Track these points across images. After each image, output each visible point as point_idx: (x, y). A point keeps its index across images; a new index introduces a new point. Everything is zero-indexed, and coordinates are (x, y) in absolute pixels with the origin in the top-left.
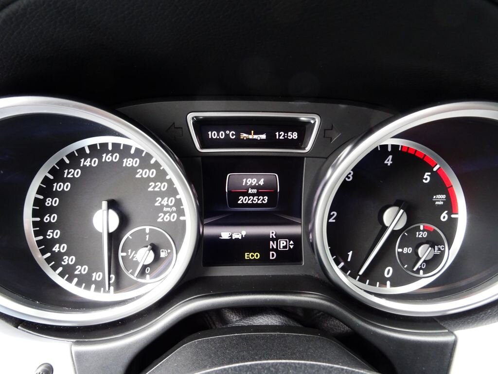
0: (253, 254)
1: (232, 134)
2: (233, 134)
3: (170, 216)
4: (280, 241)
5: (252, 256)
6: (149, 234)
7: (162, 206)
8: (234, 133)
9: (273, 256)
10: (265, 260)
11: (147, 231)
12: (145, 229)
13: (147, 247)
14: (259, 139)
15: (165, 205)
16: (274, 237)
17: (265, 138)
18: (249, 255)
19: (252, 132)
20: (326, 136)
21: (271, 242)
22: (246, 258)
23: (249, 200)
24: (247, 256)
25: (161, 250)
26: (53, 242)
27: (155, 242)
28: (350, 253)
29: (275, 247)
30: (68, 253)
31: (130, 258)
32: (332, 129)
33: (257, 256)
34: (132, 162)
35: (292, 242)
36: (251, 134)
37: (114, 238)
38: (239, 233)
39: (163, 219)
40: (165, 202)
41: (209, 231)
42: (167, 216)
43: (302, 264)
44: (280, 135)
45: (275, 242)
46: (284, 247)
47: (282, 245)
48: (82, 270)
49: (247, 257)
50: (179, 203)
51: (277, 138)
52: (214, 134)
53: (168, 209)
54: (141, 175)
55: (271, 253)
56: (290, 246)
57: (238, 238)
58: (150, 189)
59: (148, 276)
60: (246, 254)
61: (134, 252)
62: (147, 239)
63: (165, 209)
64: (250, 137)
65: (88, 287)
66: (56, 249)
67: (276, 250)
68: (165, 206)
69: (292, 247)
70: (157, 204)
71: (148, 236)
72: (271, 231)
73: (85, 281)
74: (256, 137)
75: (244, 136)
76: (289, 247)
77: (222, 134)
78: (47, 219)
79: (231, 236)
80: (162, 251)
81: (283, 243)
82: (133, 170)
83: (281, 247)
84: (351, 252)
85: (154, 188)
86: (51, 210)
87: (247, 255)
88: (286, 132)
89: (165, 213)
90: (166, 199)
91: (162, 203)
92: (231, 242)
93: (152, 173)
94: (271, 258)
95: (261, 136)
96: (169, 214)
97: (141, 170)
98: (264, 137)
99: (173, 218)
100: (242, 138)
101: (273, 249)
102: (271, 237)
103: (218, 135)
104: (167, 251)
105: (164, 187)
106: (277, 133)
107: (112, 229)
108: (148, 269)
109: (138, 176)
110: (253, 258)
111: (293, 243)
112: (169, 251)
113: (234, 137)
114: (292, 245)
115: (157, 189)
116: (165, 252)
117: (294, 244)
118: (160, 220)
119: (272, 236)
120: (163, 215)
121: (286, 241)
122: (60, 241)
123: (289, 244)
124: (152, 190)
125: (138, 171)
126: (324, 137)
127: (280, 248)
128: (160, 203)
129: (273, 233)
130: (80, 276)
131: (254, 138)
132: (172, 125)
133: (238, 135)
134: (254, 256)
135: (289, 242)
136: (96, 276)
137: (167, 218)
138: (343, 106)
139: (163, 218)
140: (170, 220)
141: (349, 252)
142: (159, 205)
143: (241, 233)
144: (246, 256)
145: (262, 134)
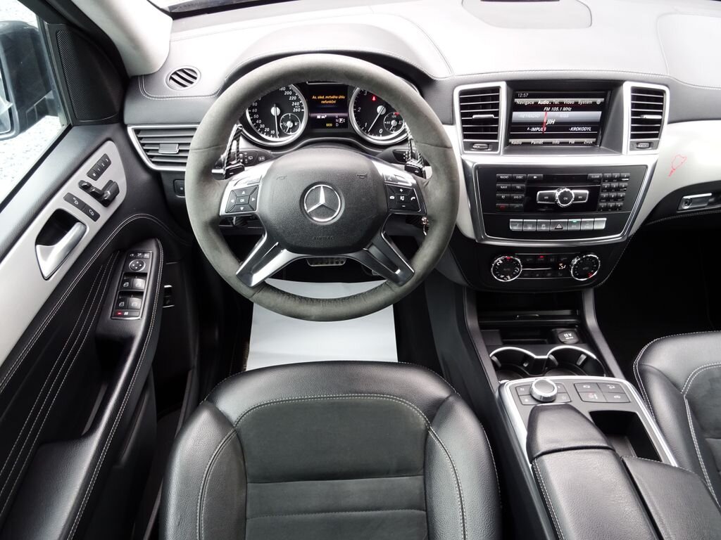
5: (329, 125)
6: (290, 116)
7: (295, 106)
9: (337, 125)
10: (334, 127)
12: (289, 114)
13: (290, 121)
16: (338, 117)
21: (336, 120)
26: (256, 119)
27: (293, 119)
29: (338, 121)
30: (262, 123)
31: (285, 125)
33: (331, 125)
37: (279, 117)
38: (324, 116)
39: (295, 110)
41: (313, 115)
43: (347, 129)
45: (338, 119)
46: (341, 122)
48: (267, 130)
50: (301, 104)
53: (297, 107)
57: (324, 118)
58: (290, 99)
59: (291, 132)
60: (327, 124)
61: (286, 123)
62: (290, 118)
65: (270, 136)
66: (257, 122)
67: (338, 123)
70: (293, 105)
72: (336, 115)
73: (268, 134)
76: (343, 122)
78: (253, 111)
79: (321, 117)
80: (296, 123)
81: (341, 120)
82: (283, 92)
84: (366, 123)
86: (255, 107)
91: (295, 104)
92: (321, 119)
93: (290, 93)
96: (297, 109)
99: (299, 110)
102: (336, 117)
104: (298, 123)
105: (295, 98)
107: (278, 114)
108: (291, 130)
115: (292, 99)
122: (259, 119)
130: (267, 132)
135: (343, 120)
136: (273, 132)
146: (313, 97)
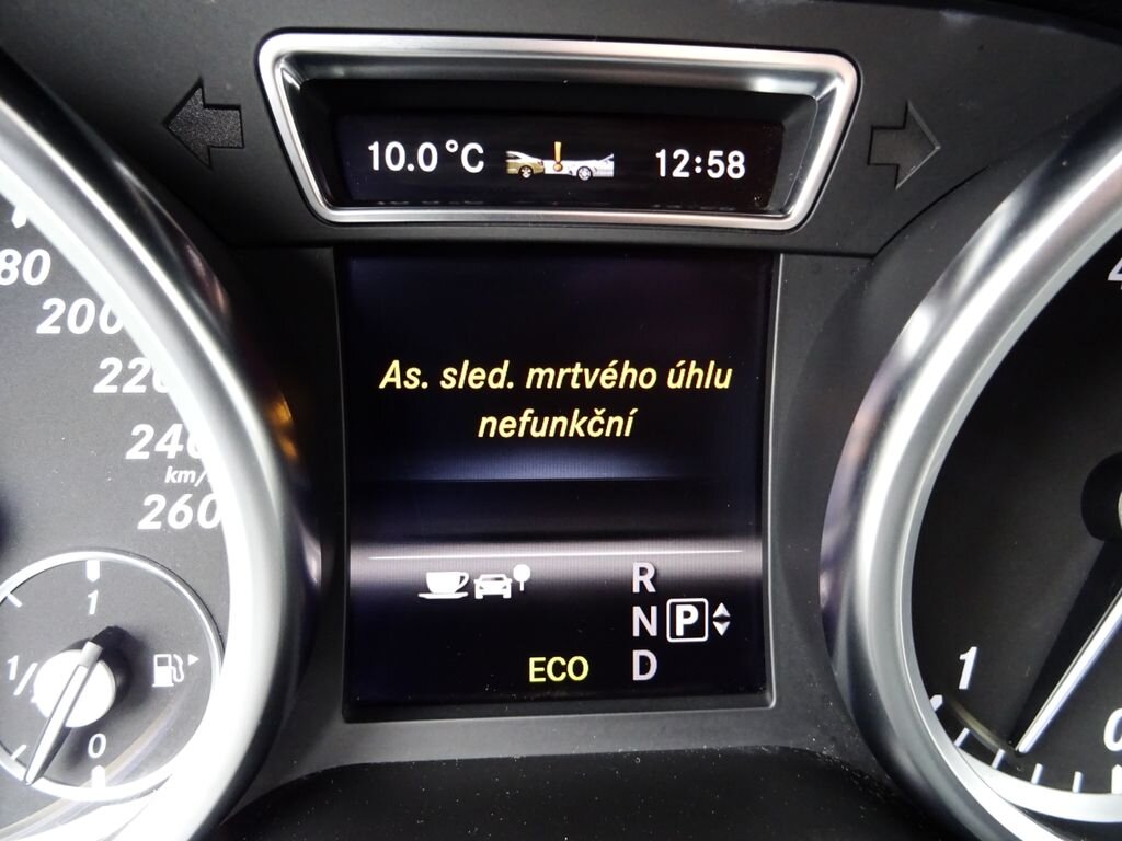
0: (563, 662)
1: (469, 155)
2: (473, 153)
3: (194, 504)
4: (673, 606)
5: (558, 669)
6: (99, 585)
7: (159, 462)
8: (480, 150)
9: (644, 666)
10: (610, 686)
11: (93, 573)
12: (81, 565)
13: (80, 646)
14: (585, 175)
15: (171, 455)
16: (651, 588)
17: (611, 174)
18: (544, 665)
19: (558, 146)
20: (874, 160)
21: (638, 612)
22: (533, 679)
24: (536, 669)
25: (156, 657)
27: (125, 620)
28: (969, 657)
29: (653, 630)
31: (18, 692)
32: (903, 127)
33: (577, 669)
34: (20, 267)
35: (721, 610)
36: (552, 157)
38: (500, 573)
39: (162, 517)
41: (373, 566)
42: (181, 504)
43: (767, 705)
44: (672, 164)
45: (654, 609)
46: (689, 631)
47: (681, 622)
49: (537, 675)
51: (663, 173)
52: (395, 153)
53: (188, 475)
54: (62, 322)
55: (637, 654)
56: (717, 625)
57: (500, 596)
58: (103, 387)
59: (98, 772)
60: (532, 660)
61: (33, 666)
62: (92, 611)
63: (171, 476)
64: (550, 167)
67: (657, 644)
68: (171, 462)
69: (721, 628)
70: (135, 453)
71: (94, 596)
72: (638, 563)
74: (571, 167)
75: (521, 162)
76: (712, 628)
77: (428, 153)
79: (469, 587)
80: (162, 662)
81: (685, 613)
83: (680, 632)
84: (973, 650)
85: (121, 380)
87: (537, 664)
88: (700, 149)
89: (173, 493)
91: (160, 447)
92: (469, 611)
94: (637, 676)
95: (592, 164)
96: (187, 497)
97: (60, 303)
98: (604, 167)
99: (208, 513)
100: (512, 170)
101: (645, 641)
102: (636, 589)
103: (411, 158)
104: (185, 660)
106: (662, 155)
108: (97, 742)
109: (46, 328)
110: (563, 676)
111: (727, 614)
112: (192, 659)
113: (481, 165)
114: (722, 619)
115: (131, 387)
116: (175, 663)
117: (734, 619)
118: (147, 524)
119: (642, 584)
120: (161, 500)
121: (700, 607)
123: (712, 619)
124: (113, 389)
125: (47, 305)
126: (868, 163)
127: (674, 635)
128: (150, 447)
129: (643, 571)
131: (565, 172)
132: (191, 93)
133: (495, 158)
134: (564, 669)
135: (713, 609)
137: (180, 516)
138: (956, 19)
139: (158, 514)
140: (194, 524)
141: (966, 650)
142: (146, 455)
143: (510, 575)
144: (533, 670)
145: (599, 157)
146: (392, 376)
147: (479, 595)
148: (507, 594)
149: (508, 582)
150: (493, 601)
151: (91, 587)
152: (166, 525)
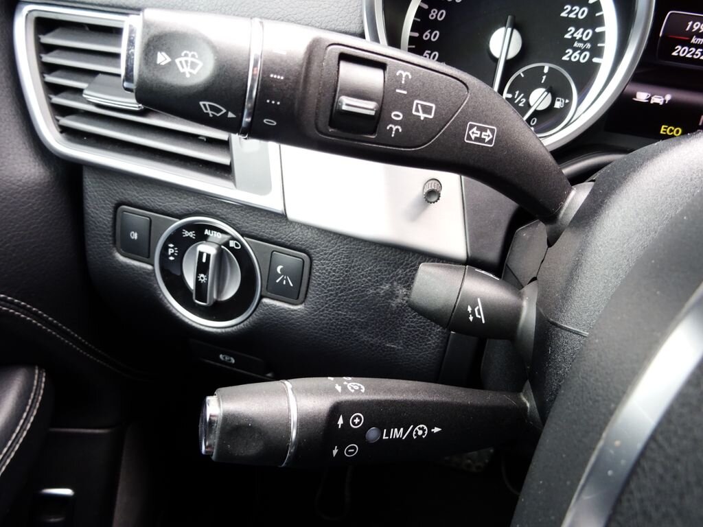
0: (673, 128)
3: (580, 54)
5: (671, 131)
6: (547, 74)
7: (573, 39)
11: (546, 70)
12: (543, 67)
13: (544, 88)
15: (577, 38)
18: (667, 128)
21: (702, 117)
22: (662, 132)
23: (689, 52)
25: (559, 98)
27: (554, 85)
31: (516, 102)
33: (677, 132)
38: (661, 96)
39: (570, 57)
40: (578, 36)
42: (576, 54)
49: (664, 131)
50: (598, 38)
53: (581, 45)
57: (658, 104)
58: (564, 14)
60: (663, 126)
61: (522, 95)
62: (543, 82)
63: (576, 45)
68: (577, 40)
70: (568, 36)
71: (544, 77)
78: (427, 35)
79: (650, 99)
80: (559, 100)
85: (569, 13)
86: (434, 25)
87: (665, 128)
89: (575, 50)
90: (581, 30)
91: (575, 35)
92: (648, 105)
96: (579, 51)
99: (584, 58)
104: (565, 100)
105: (582, 13)
107: (511, 56)
108: (534, 120)
110: (672, 133)
112: (567, 101)
115: (572, 16)
116: (561, 102)
118: (565, 58)
120: (571, 51)
124: (566, 15)
128: (572, 34)
134: (673, 131)
137: (575, 57)
140: (578, 61)
142: (570, 37)
143: (664, 97)
144: (662, 129)
147: (652, 102)
148: (661, 103)
149: (663, 99)
150: (656, 104)
151: (544, 74)
152: (570, 59)
